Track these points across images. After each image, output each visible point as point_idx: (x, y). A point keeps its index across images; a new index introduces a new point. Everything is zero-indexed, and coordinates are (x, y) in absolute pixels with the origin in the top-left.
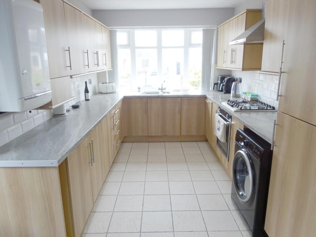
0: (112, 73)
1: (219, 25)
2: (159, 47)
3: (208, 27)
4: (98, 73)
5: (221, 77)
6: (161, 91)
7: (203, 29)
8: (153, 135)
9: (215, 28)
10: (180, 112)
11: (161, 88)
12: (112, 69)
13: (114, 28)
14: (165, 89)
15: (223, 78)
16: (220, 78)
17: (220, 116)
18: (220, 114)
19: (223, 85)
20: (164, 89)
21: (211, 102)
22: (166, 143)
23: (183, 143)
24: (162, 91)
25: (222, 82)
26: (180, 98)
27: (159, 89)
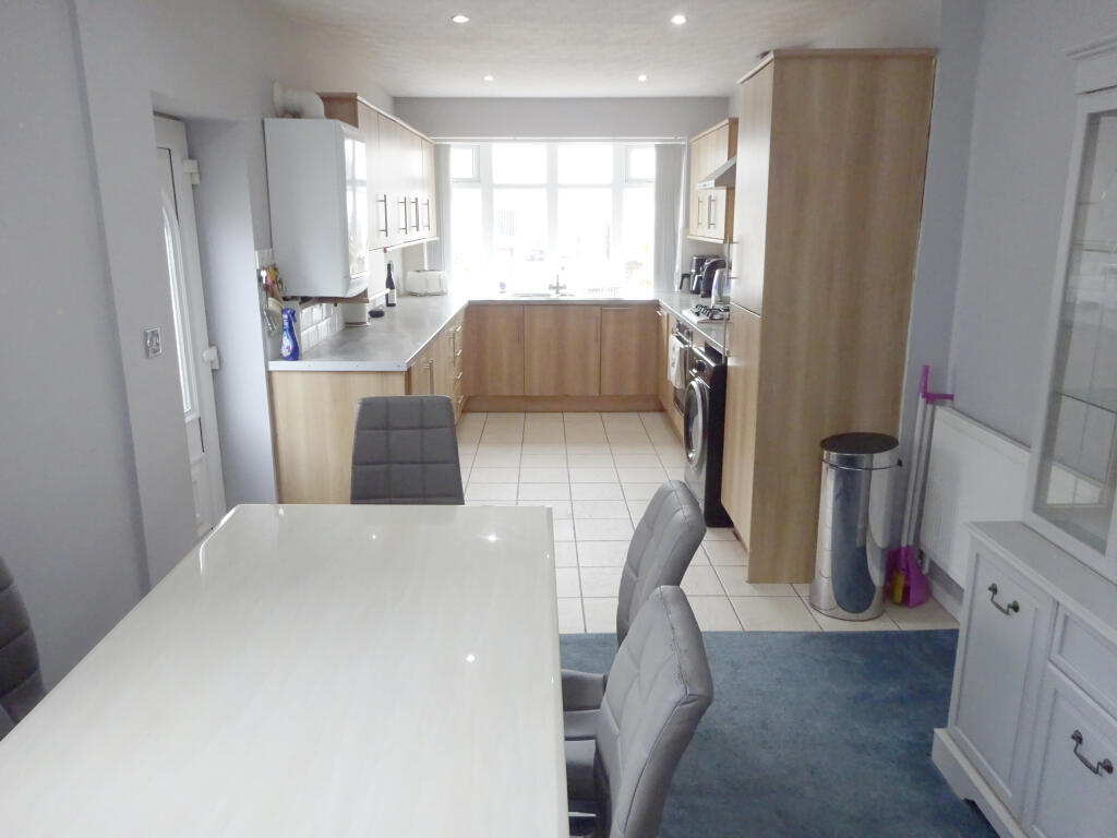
0: (437, 249)
1: (694, 135)
2: (552, 186)
3: (670, 140)
4: (404, 250)
5: (698, 261)
6: (554, 291)
7: (657, 146)
8: (536, 393)
9: (683, 143)
10: (600, 340)
11: (555, 285)
12: (436, 239)
13: (444, 140)
14: (564, 287)
15: (700, 262)
16: (694, 262)
17: (679, 338)
18: (680, 334)
19: (700, 278)
20: (561, 288)
21: (665, 313)
22: (566, 415)
23: (605, 415)
24: (557, 292)
25: (698, 272)
26: (599, 308)
27: (551, 287)
